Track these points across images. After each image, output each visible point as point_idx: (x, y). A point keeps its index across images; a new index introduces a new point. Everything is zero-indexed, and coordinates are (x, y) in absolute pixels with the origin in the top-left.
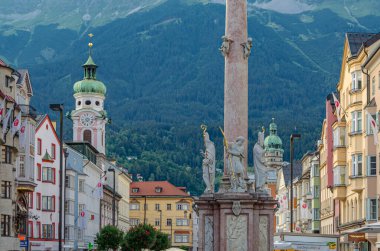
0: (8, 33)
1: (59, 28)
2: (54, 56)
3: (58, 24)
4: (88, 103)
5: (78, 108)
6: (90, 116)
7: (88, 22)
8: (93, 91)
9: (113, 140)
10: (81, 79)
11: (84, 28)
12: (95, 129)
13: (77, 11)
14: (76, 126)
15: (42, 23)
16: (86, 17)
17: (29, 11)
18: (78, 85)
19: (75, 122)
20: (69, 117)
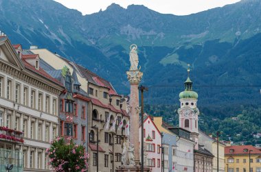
0: (188, 47)
1: (221, 41)
2: (217, 61)
3: (219, 40)
4: (187, 104)
5: (182, 107)
6: (188, 112)
7: (239, 37)
8: (189, 97)
9: (253, 114)
10: (184, 90)
11: (236, 40)
12: (191, 119)
13: (232, 29)
14: (180, 117)
15: (209, 39)
16: (238, 33)
17: (201, 32)
18: (181, 94)
19: (180, 115)
20: (177, 112)
